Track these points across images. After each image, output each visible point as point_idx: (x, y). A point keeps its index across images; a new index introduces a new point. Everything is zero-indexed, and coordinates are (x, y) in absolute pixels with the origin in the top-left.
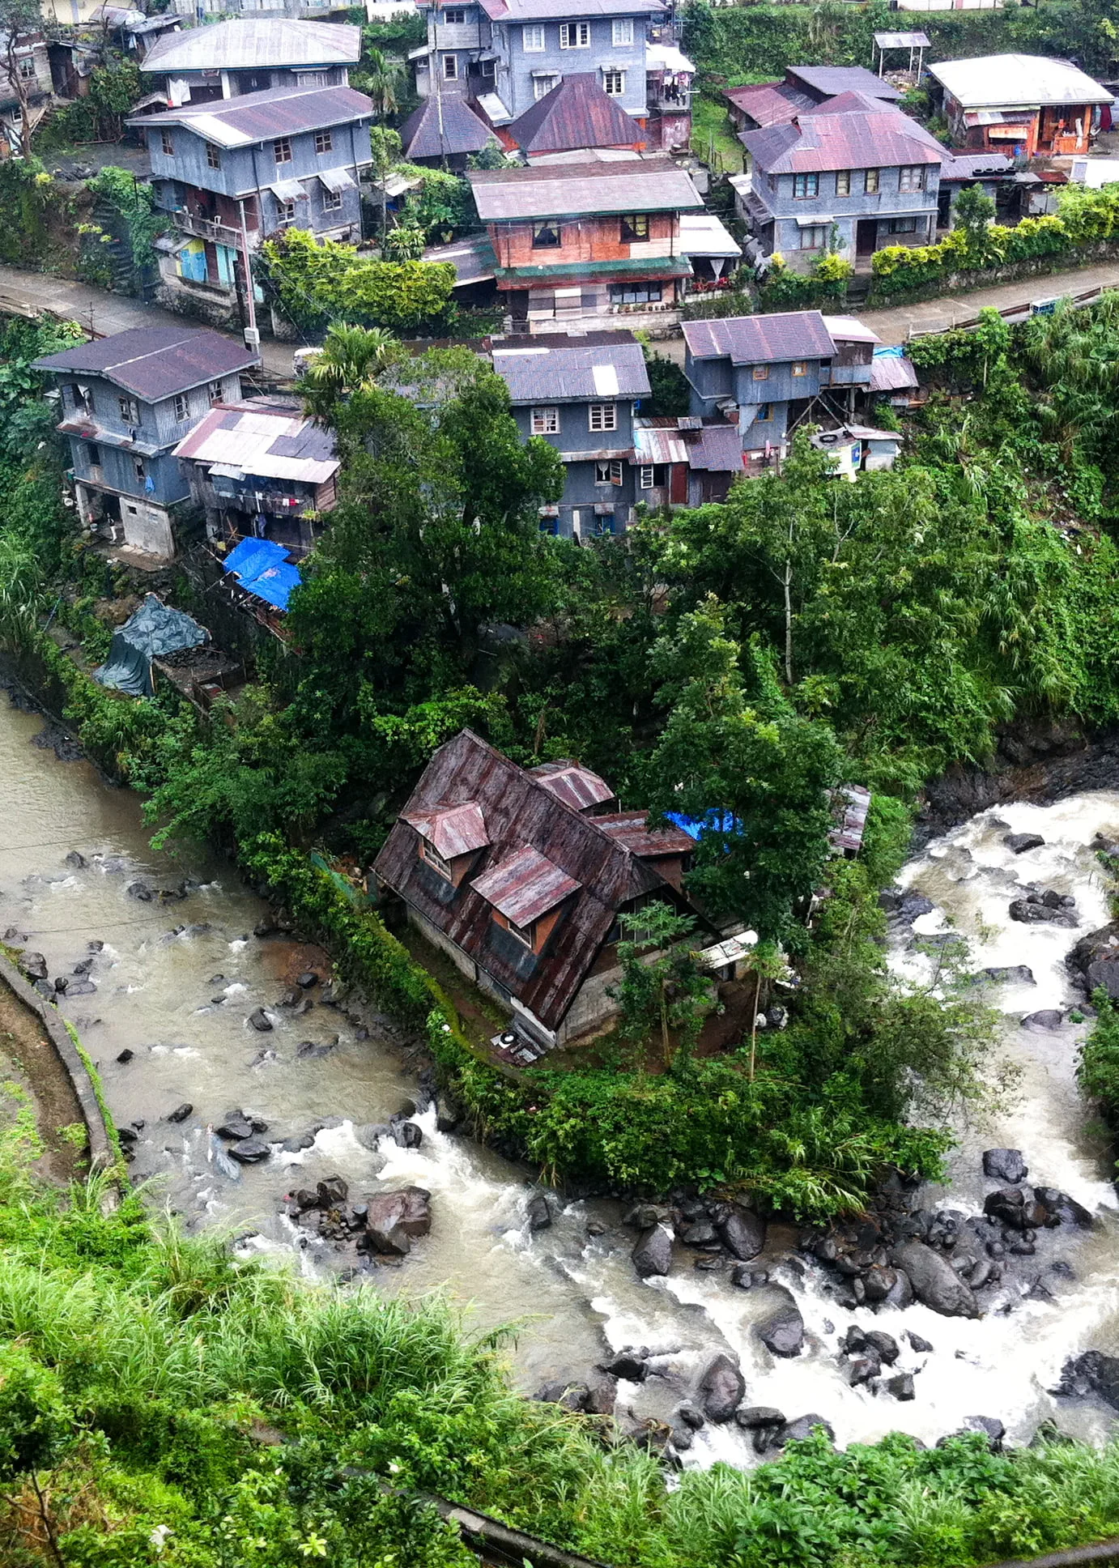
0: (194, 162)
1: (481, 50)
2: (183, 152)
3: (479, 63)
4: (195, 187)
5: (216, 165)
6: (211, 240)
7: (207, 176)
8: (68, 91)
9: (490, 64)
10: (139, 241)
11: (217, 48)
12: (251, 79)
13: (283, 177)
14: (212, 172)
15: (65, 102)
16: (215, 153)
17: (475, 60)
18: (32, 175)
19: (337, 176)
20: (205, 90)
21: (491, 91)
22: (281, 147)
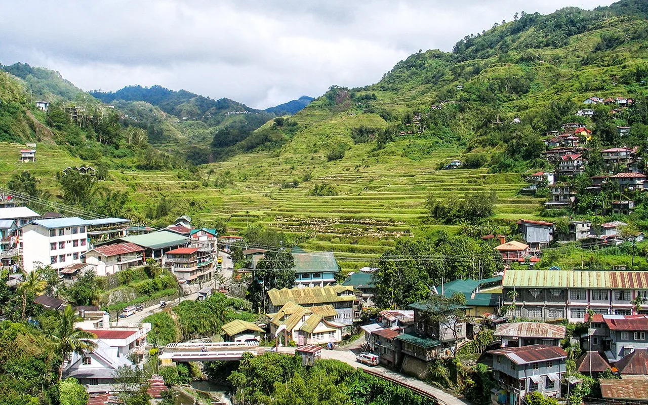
0: (507, 367)
1: (606, 336)
2: (504, 363)
3: (605, 341)
4: (506, 374)
5: (514, 368)
6: (509, 391)
7: (510, 372)
8: (471, 338)
9: (609, 342)
10: (485, 388)
11: (519, 330)
12: (528, 341)
13: (535, 374)
14: (512, 370)
15: (469, 340)
16: (514, 365)
17: (604, 340)
18: (456, 363)
19: (554, 375)
20: (513, 343)
21: (609, 350)
22: (535, 366)
